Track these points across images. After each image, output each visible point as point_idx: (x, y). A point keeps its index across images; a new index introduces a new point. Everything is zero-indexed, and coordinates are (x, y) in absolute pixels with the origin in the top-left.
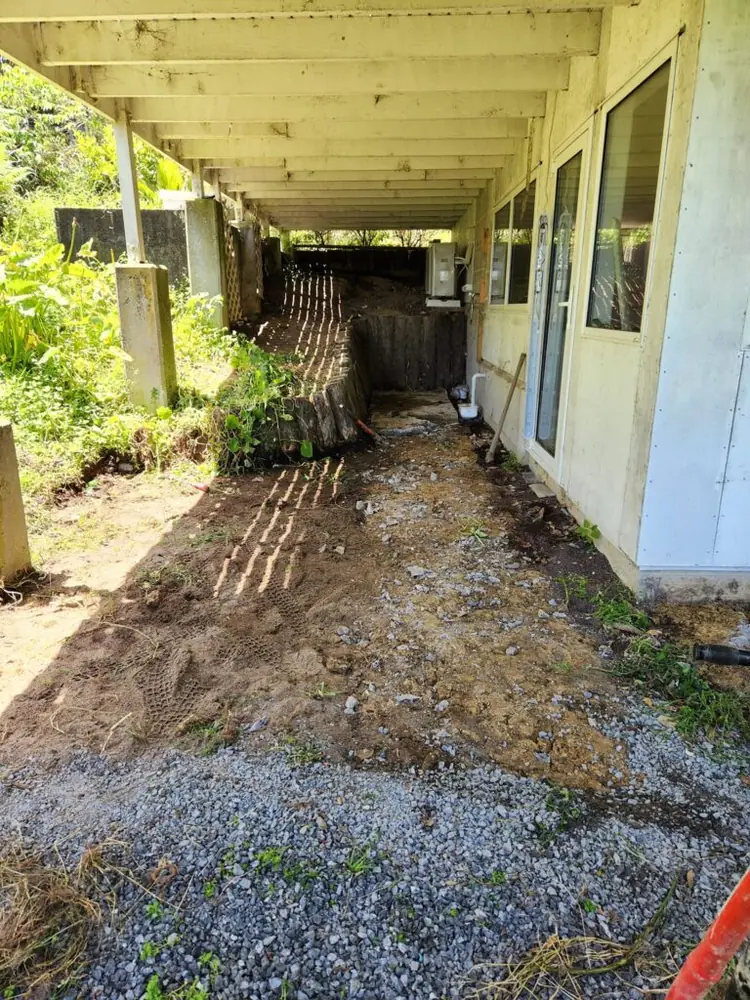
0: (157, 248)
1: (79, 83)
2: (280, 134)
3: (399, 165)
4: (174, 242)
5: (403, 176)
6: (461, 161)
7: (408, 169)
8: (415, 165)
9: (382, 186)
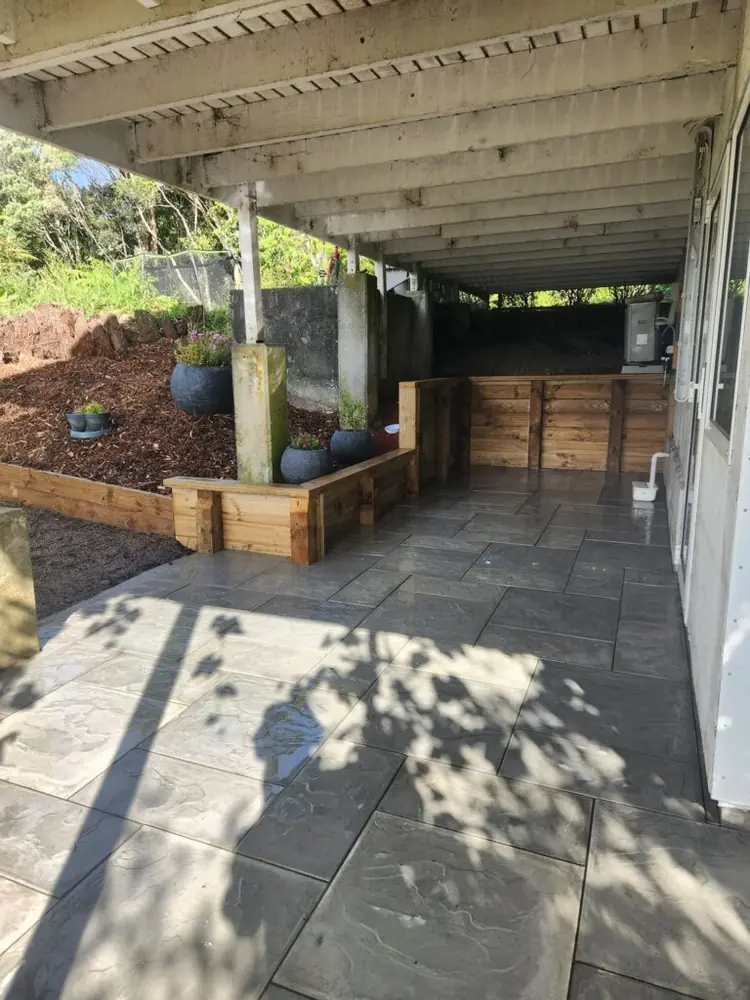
0: (314, 323)
1: (184, 175)
2: (413, 203)
3: (565, 221)
4: (329, 317)
5: (570, 233)
6: (640, 211)
7: (574, 225)
8: (583, 220)
9: (560, 246)
